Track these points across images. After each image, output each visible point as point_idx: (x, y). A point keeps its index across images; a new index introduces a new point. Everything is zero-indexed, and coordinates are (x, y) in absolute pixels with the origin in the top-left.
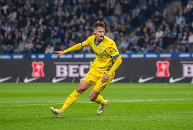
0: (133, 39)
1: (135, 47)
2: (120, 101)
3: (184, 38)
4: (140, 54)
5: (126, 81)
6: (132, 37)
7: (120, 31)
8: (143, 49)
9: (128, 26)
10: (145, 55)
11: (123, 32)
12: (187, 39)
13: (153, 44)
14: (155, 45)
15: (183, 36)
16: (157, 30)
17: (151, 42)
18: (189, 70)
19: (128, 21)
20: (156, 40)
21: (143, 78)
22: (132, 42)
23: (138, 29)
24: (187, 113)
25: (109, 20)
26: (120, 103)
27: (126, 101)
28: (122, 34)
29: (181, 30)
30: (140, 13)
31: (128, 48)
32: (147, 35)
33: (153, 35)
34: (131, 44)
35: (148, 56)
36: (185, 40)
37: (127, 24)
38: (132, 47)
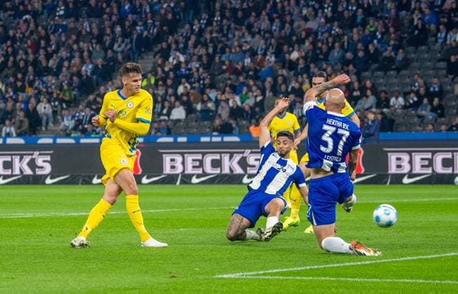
0: (83, 114)
1: (86, 127)
2: (63, 215)
3: (165, 112)
4: (95, 138)
5: (71, 182)
6: (82, 110)
7: (61, 101)
8: (98, 129)
9: (75, 93)
11: (66, 102)
12: (169, 114)
15: (163, 107)
18: (173, 164)
19: (75, 85)
21: (99, 178)
22: (81, 117)
23: (91, 97)
24: (171, 232)
25: (43, 83)
26: (61, 218)
27: (73, 214)
28: (64, 106)
29: (159, 99)
30: (93, 73)
31: (75, 128)
34: (79, 122)
36: (166, 115)
37: (73, 90)
38: (80, 127)
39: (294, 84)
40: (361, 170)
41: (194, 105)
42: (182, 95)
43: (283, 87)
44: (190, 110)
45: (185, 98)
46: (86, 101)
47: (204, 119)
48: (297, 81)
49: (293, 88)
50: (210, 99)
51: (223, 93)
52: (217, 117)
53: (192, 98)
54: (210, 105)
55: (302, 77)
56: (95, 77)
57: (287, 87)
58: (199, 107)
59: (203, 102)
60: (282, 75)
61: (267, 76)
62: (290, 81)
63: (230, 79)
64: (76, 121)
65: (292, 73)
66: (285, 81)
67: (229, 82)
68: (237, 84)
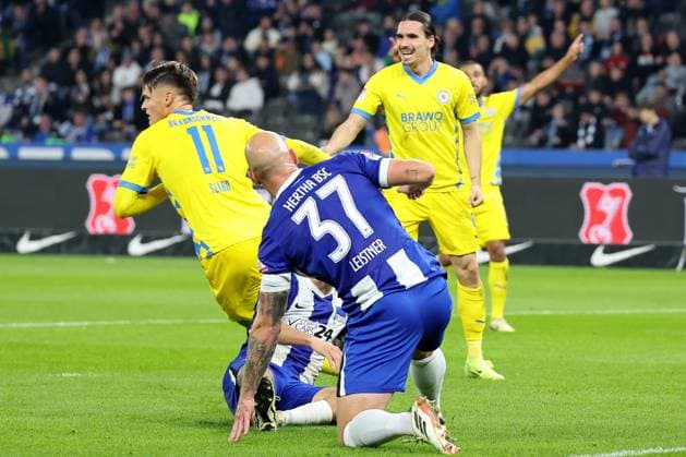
0: (31, 91)
1: (37, 120)
3: (216, 90)
4: (54, 146)
6: (29, 83)
8: (64, 128)
9: (17, 43)
10: (68, 150)
12: (224, 96)
13: (103, 110)
14: (109, 115)
15: (212, 82)
16: (117, 60)
17: (97, 102)
19: (17, 25)
20: (115, 97)
21: (33, 238)
22: (26, 100)
23: (54, 55)
29: (205, 62)
31: (12, 124)
32: (81, 76)
33: (105, 77)
34: (22, 110)
35: (80, 154)
36: (217, 99)
37: (14, 36)
38: (25, 121)
39: (507, 38)
40: (624, 236)
41: (283, 79)
42: (258, 53)
43: (483, 43)
44: (272, 89)
45: (262, 62)
46: (43, 61)
47: (304, 110)
48: (515, 31)
49: (505, 46)
50: (317, 66)
51: (349, 51)
52: (333, 106)
53: (280, 62)
54: (317, 80)
55: (527, 22)
56: (64, 7)
57: (492, 43)
58: (293, 82)
59: (304, 72)
60: (483, 16)
61: (450, 16)
62: (500, 30)
63: (364, 21)
64: (15, 108)
65: (505, 11)
66: (490, 29)
67: (364, 29)
68: (380, 33)
